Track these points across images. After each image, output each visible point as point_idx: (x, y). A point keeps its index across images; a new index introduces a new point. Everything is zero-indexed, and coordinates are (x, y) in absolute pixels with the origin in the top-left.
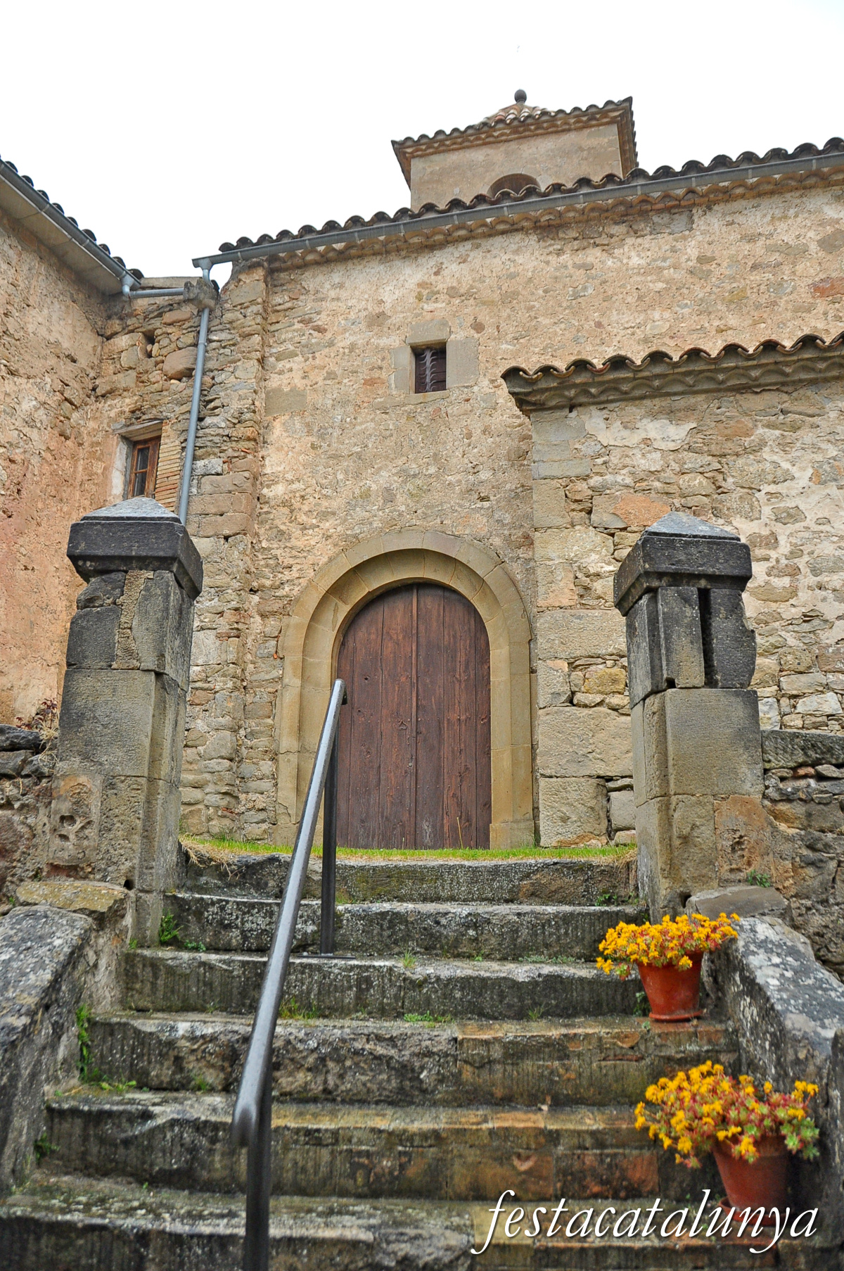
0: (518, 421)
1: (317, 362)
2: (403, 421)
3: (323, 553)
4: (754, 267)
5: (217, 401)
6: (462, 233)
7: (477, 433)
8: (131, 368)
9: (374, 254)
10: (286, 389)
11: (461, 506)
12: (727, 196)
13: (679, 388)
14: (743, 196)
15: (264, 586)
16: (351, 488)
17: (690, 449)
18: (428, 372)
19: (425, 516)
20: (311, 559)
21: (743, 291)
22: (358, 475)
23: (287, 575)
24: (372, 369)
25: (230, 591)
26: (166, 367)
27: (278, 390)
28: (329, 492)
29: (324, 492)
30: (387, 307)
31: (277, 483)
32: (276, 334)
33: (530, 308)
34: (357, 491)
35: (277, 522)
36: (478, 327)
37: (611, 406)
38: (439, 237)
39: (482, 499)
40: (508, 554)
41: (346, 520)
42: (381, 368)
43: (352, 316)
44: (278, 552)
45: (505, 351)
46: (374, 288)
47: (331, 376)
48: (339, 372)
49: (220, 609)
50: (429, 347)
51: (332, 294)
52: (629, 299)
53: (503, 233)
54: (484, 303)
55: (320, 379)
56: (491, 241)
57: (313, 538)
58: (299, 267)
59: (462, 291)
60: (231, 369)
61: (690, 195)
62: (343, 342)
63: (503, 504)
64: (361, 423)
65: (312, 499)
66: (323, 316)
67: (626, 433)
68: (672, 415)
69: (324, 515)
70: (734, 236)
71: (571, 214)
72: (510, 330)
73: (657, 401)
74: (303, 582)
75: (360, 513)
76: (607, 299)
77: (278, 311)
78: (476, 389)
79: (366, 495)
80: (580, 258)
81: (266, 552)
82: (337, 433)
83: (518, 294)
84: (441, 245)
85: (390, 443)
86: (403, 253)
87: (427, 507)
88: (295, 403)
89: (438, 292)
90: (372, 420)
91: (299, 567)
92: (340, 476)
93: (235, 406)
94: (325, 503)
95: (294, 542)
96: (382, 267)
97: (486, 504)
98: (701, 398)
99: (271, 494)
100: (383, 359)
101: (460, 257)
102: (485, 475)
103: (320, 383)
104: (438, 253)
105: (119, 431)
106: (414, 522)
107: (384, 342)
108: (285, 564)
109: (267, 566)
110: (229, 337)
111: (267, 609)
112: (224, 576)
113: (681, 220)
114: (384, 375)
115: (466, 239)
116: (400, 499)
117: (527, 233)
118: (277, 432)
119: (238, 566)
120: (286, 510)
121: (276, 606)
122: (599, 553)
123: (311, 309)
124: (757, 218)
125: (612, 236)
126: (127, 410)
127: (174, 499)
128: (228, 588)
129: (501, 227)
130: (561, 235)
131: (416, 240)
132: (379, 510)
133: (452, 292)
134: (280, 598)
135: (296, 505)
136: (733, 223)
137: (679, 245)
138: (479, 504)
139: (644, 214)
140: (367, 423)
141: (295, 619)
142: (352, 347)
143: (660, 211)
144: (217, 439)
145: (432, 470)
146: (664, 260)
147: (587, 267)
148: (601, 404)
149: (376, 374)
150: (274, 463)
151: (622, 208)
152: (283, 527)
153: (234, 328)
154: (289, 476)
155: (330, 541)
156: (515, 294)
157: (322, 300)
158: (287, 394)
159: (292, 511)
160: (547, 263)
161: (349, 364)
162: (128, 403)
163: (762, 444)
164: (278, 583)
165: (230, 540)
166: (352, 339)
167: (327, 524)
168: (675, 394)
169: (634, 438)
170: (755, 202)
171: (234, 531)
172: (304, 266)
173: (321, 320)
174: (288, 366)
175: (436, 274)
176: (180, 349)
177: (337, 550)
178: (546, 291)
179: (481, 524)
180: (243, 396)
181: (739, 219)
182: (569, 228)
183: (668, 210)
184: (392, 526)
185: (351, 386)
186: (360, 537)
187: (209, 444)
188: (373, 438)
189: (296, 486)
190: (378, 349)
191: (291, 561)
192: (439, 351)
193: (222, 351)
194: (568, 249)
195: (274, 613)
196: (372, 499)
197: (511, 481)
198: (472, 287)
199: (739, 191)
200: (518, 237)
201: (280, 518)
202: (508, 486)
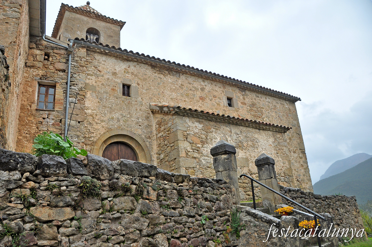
0: (147, 110)
1: (99, 80)
2: (121, 102)
3: (102, 131)
4: (190, 90)
5: (74, 82)
6: (136, 60)
7: (138, 110)
8: (41, 61)
9: (113, 56)
10: (91, 84)
11: (135, 126)
12: (186, 73)
13: (201, 118)
14: (189, 74)
15: (86, 137)
16: (108, 116)
17: (202, 130)
18: (126, 91)
19: (127, 127)
20: (99, 132)
21: (188, 94)
22: (110, 113)
23: (92, 135)
24: (113, 86)
25: (81, 137)
26: (56, 66)
27: (88, 84)
28: (103, 115)
29: (102, 115)
30: (117, 71)
31: (89, 109)
32: (87, 68)
33: (149, 84)
34: (110, 117)
35: (89, 120)
36: (138, 84)
37: (190, 118)
38: (130, 59)
39: (140, 126)
40: (146, 140)
41: (108, 124)
42: (116, 87)
43: (108, 70)
44: (90, 128)
45: (144, 92)
46: (114, 65)
47: (103, 84)
48: (105, 84)
49: (79, 142)
50: (126, 85)
51: (103, 62)
52: (169, 89)
53: (144, 63)
54: (140, 79)
55: (100, 84)
56: (141, 64)
57: (99, 126)
58: (94, 52)
59: (135, 74)
60: (78, 74)
61: (180, 70)
62: (106, 77)
63: (144, 128)
64: (111, 100)
65: (99, 116)
66: (100, 67)
67: (192, 124)
68: (200, 122)
69: (102, 121)
70: (187, 82)
71: (159, 65)
72: (145, 88)
73: (197, 119)
74: (97, 138)
75: (111, 123)
76: (164, 87)
77: (87, 61)
78: (138, 99)
79: (113, 118)
80: (159, 75)
81: (86, 128)
82: (105, 100)
83: (147, 79)
84: (130, 61)
85: (119, 106)
86: (121, 59)
87: (128, 125)
88: (93, 89)
89: (129, 72)
90: (114, 99)
91: (96, 133)
92: (106, 112)
93: (80, 86)
94: (102, 118)
95: (94, 126)
96: (116, 60)
97: (141, 127)
98: (204, 120)
99: (87, 112)
100: (116, 85)
101: (134, 65)
102: (140, 120)
103: (100, 86)
104: (129, 62)
105: (38, 80)
106: (125, 128)
107: (116, 80)
108: (92, 132)
109: (87, 131)
110: (77, 65)
111: (87, 143)
112: (79, 132)
113: (178, 75)
114: (116, 89)
115: (136, 61)
116: (121, 121)
117: (149, 66)
118: (88, 95)
119: (83, 131)
120: (92, 117)
121: (90, 143)
122: (189, 147)
123: (97, 64)
124: (191, 79)
125: (165, 73)
126: (40, 74)
127: (62, 107)
128: (80, 136)
129: (144, 62)
130: (155, 69)
131: (125, 57)
132: (116, 123)
133: (132, 73)
134: (91, 141)
135: (94, 116)
136: (187, 79)
137: (178, 80)
138: (139, 127)
139: (171, 71)
140: (112, 100)
141: (95, 147)
142: (108, 79)
143: (174, 71)
144: (75, 93)
145: (129, 116)
146: (175, 82)
147: (161, 79)
148: (188, 117)
149: (115, 88)
150: (87, 103)
151: (168, 68)
152: (91, 122)
153: (78, 63)
154: (92, 108)
155: (104, 128)
156: (146, 79)
157: (100, 63)
158: (91, 86)
159: (93, 118)
160: (153, 74)
161: (108, 83)
162: (41, 72)
163: (213, 131)
164: (90, 137)
165: (80, 123)
166: (108, 77)
167: (103, 124)
168: (200, 118)
169: (194, 125)
170: (190, 76)
171: (81, 121)
172: (95, 52)
173: (100, 68)
174: (91, 78)
175: (129, 67)
176: (60, 62)
177: (106, 131)
178: (152, 81)
179: (139, 132)
180: (82, 83)
181: (188, 79)
182: (157, 68)
183: (176, 72)
184: (119, 127)
185: (108, 89)
186: (112, 129)
187: (73, 94)
188: (114, 104)
189: (94, 111)
190: (115, 81)
191: (94, 131)
192: (129, 87)
193: (75, 68)
194: (157, 72)
195: (89, 145)
196: (114, 120)
197: (146, 123)
198: (137, 74)
199: (189, 73)
200: (147, 66)
201: (90, 119)
202: (145, 124)
